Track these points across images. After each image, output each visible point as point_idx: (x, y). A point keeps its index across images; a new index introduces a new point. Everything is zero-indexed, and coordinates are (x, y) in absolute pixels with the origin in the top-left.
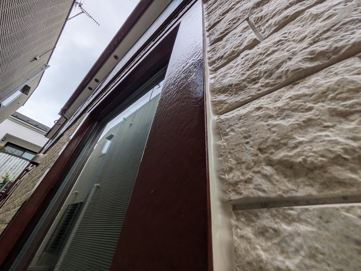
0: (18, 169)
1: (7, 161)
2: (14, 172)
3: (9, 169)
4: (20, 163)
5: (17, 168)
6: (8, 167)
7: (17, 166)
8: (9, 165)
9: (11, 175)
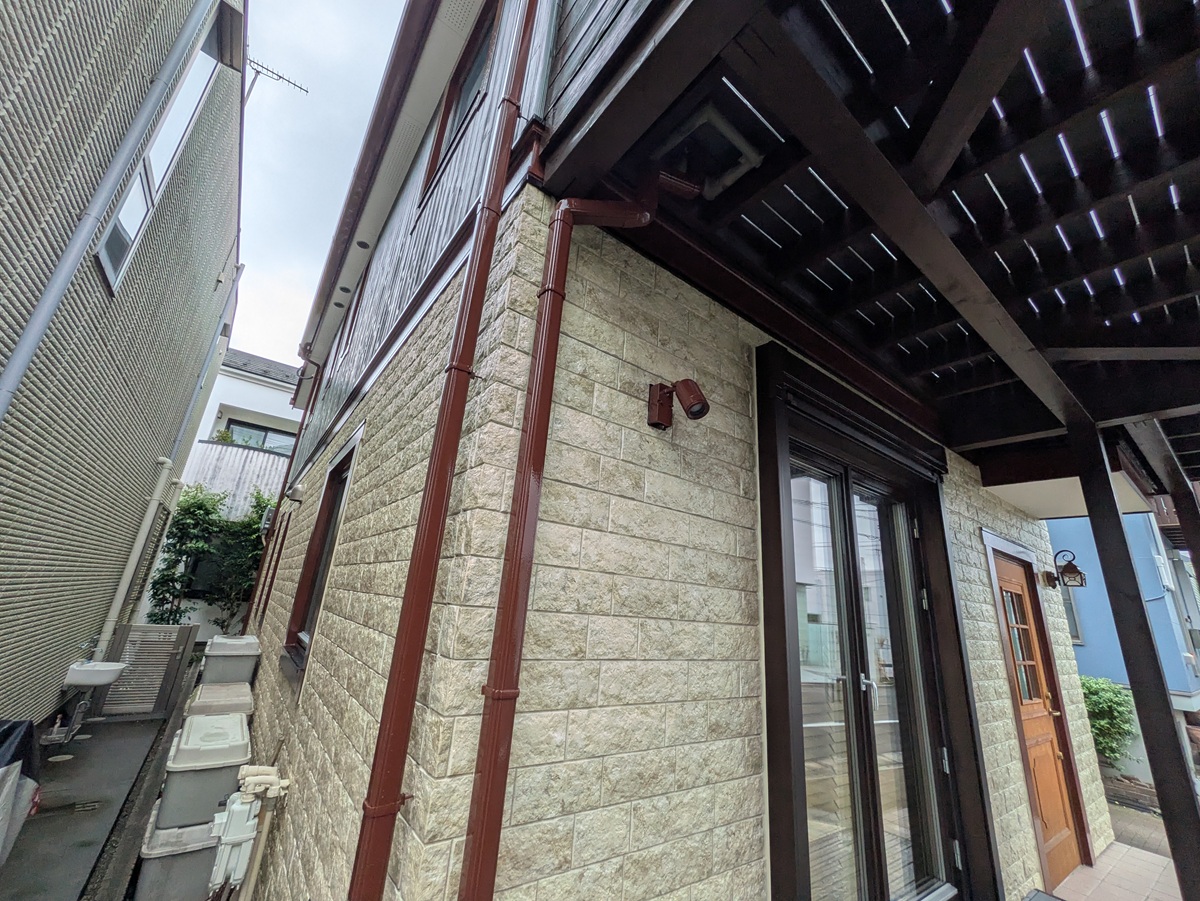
0: (270, 474)
1: (245, 461)
2: (265, 482)
3: (255, 477)
4: (267, 462)
5: (267, 472)
6: (251, 473)
7: (265, 469)
8: (252, 469)
9: (263, 487)
